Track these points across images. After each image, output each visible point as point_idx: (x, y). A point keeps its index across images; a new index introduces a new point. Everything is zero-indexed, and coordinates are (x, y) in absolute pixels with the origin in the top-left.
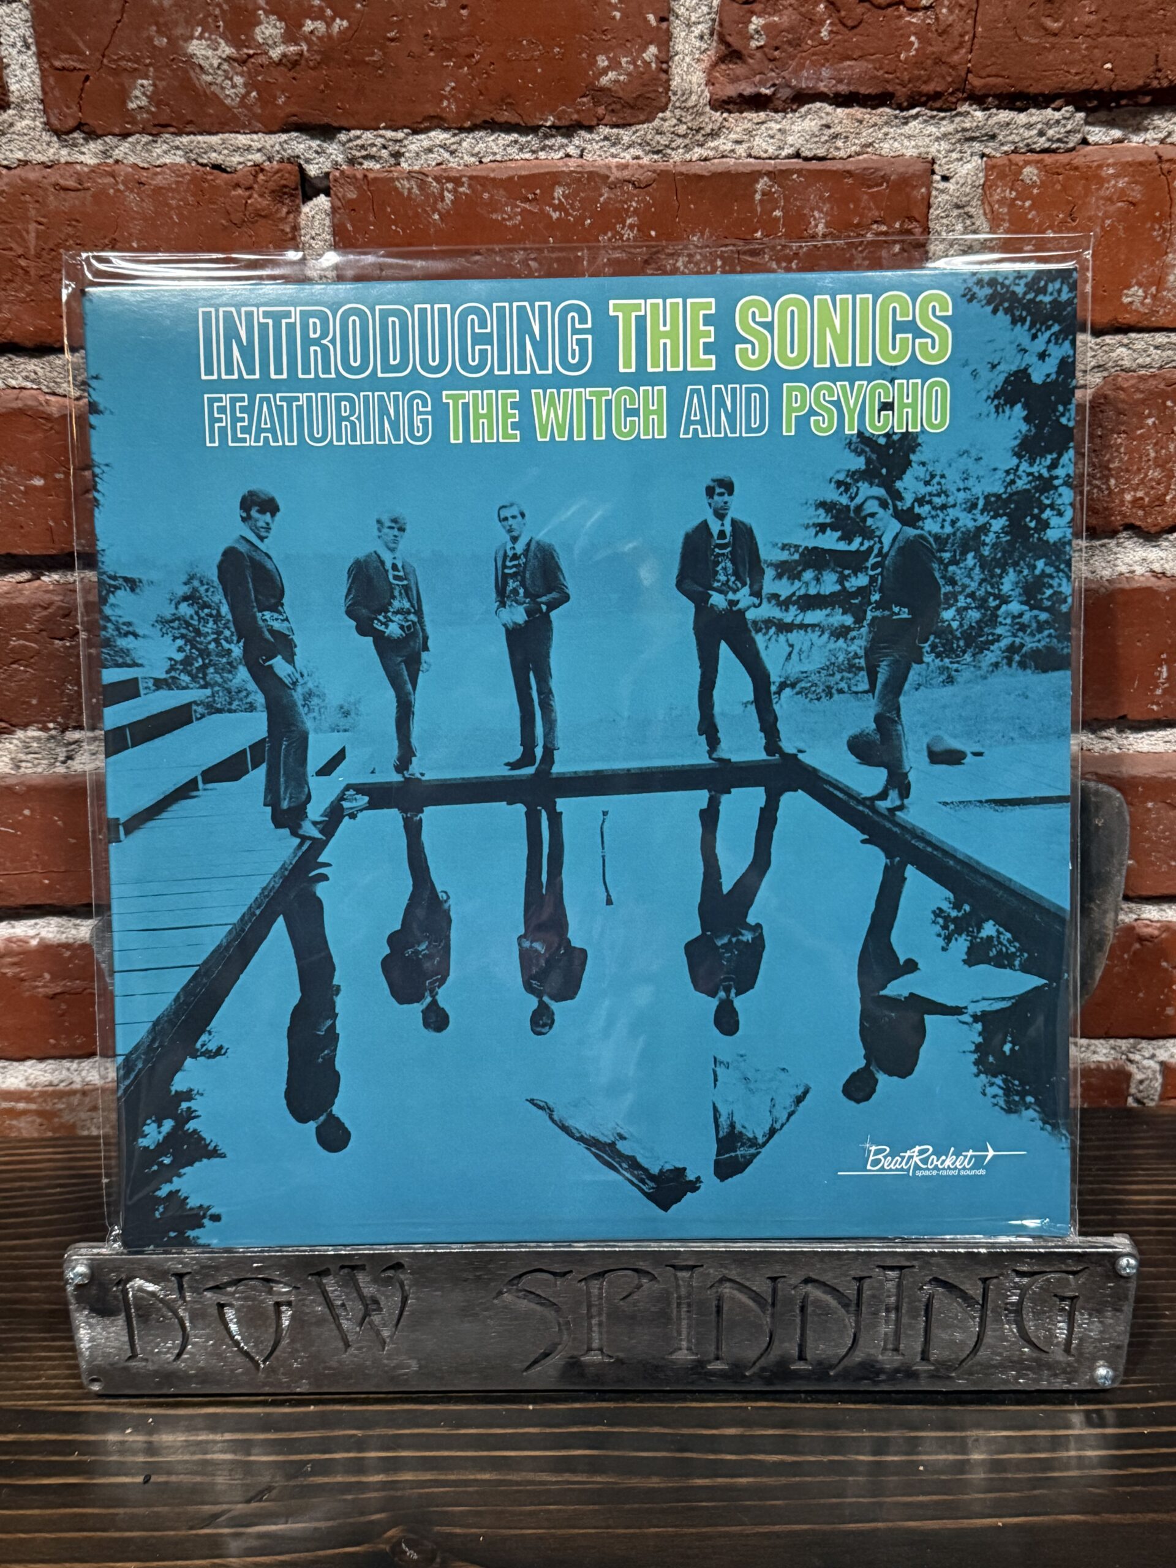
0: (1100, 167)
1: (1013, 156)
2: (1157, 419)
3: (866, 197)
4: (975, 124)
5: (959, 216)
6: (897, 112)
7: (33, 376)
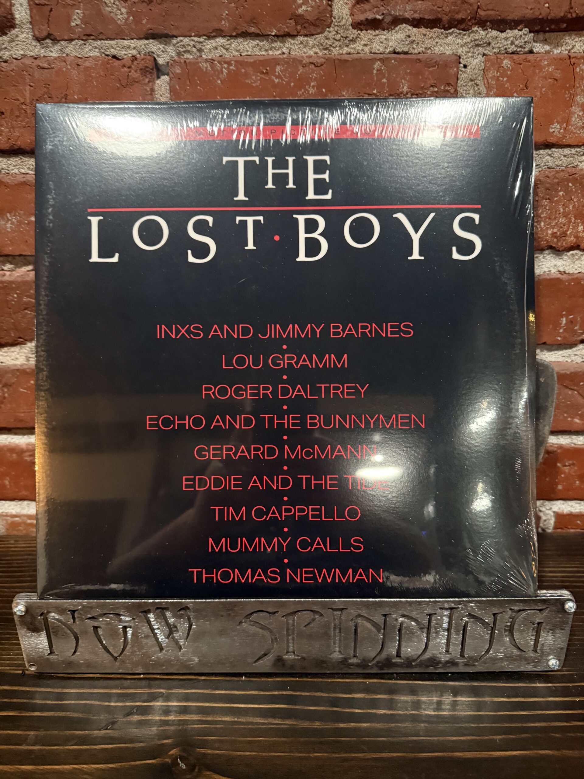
0: (540, 60)
1: (498, 55)
2: (564, 192)
3: (427, 73)
4: (480, 37)
5: (472, 85)
6: (443, 30)
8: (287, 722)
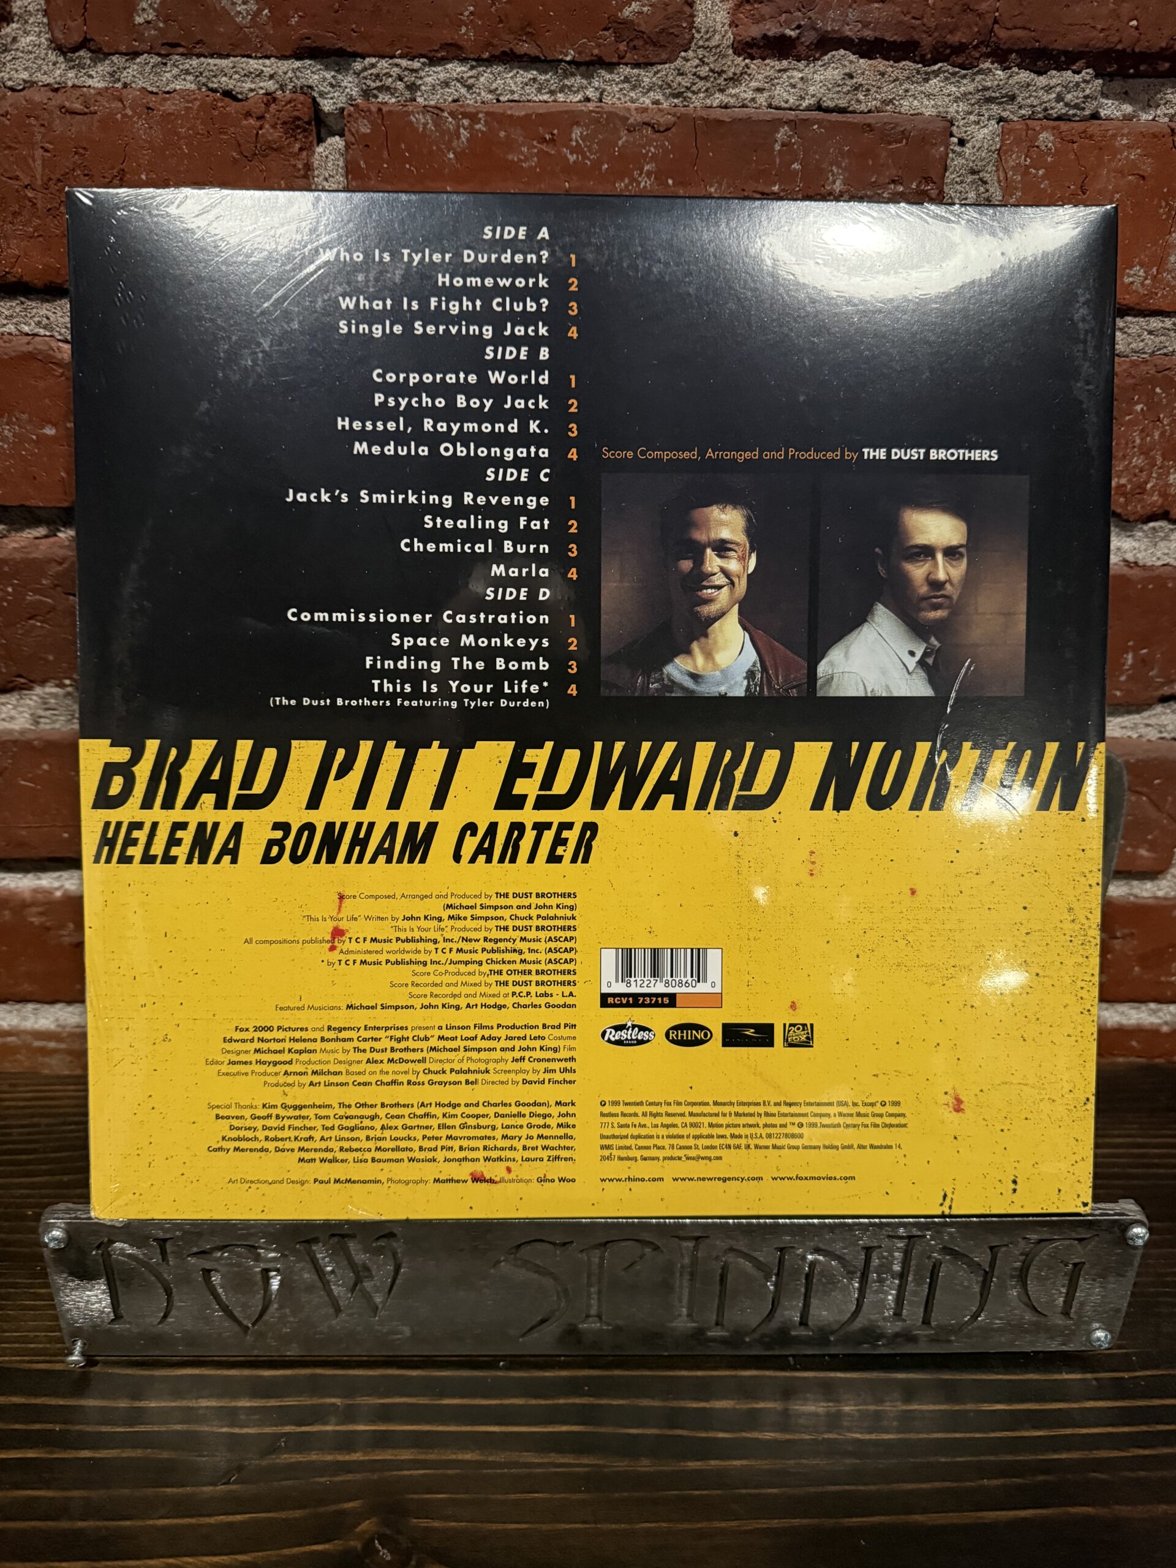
0: (1114, 136)
1: (1029, 122)
2: (1146, 405)
3: (884, 154)
4: (996, 83)
5: (973, 182)
6: (919, 65)
7: (45, 321)
8: (586, 1461)
